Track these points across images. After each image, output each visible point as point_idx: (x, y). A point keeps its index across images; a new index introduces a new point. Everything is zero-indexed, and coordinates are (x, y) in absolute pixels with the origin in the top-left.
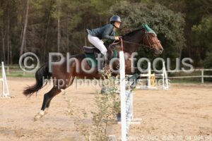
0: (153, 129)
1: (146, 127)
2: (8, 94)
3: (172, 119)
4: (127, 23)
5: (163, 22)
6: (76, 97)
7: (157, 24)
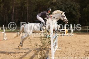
0: (66, 52)
1: (63, 51)
2: (6, 39)
3: (74, 48)
4: (56, 8)
5: (71, 7)
6: (35, 39)
7: (68, 8)
